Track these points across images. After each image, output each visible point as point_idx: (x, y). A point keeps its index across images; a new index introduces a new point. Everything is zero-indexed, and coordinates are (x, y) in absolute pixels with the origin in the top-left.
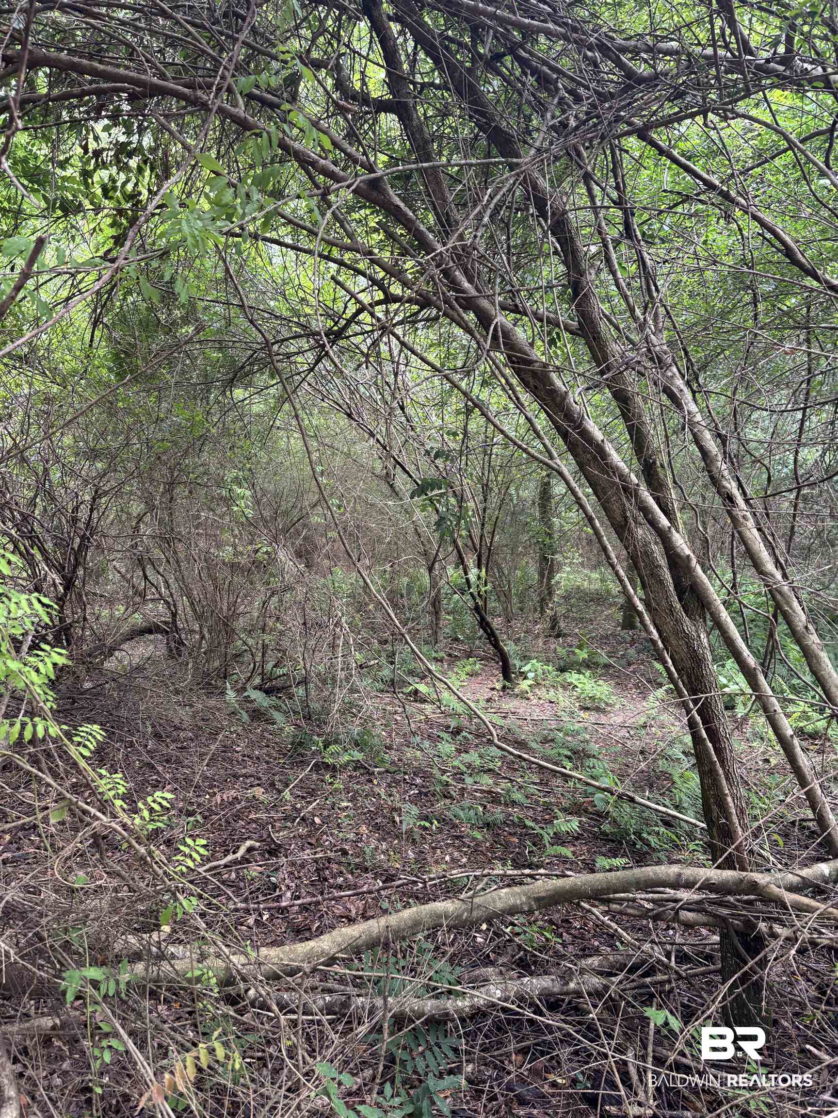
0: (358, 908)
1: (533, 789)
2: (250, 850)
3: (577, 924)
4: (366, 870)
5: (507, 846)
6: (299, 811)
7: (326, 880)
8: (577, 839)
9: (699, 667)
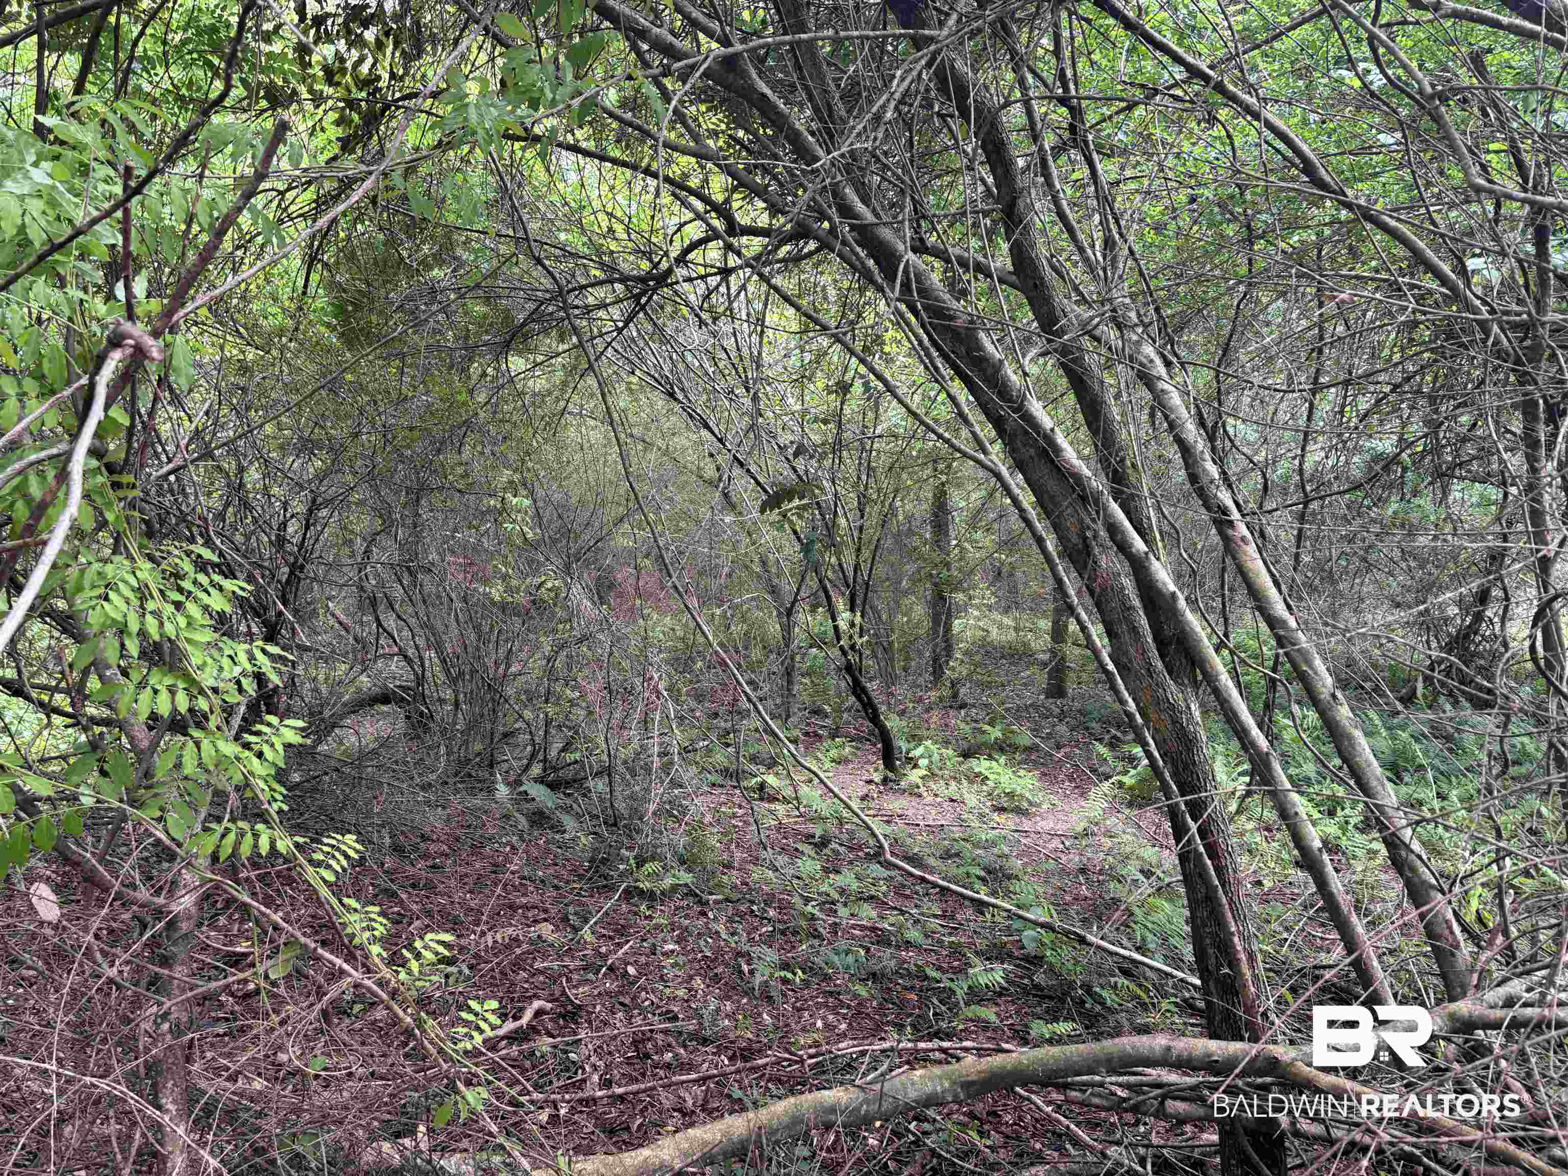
0: (695, 1098)
1: (934, 923)
2: (539, 1013)
3: (1008, 1118)
4: (705, 1041)
5: (902, 1004)
6: (605, 957)
7: (647, 1056)
8: (1000, 995)
9: (1190, 750)
